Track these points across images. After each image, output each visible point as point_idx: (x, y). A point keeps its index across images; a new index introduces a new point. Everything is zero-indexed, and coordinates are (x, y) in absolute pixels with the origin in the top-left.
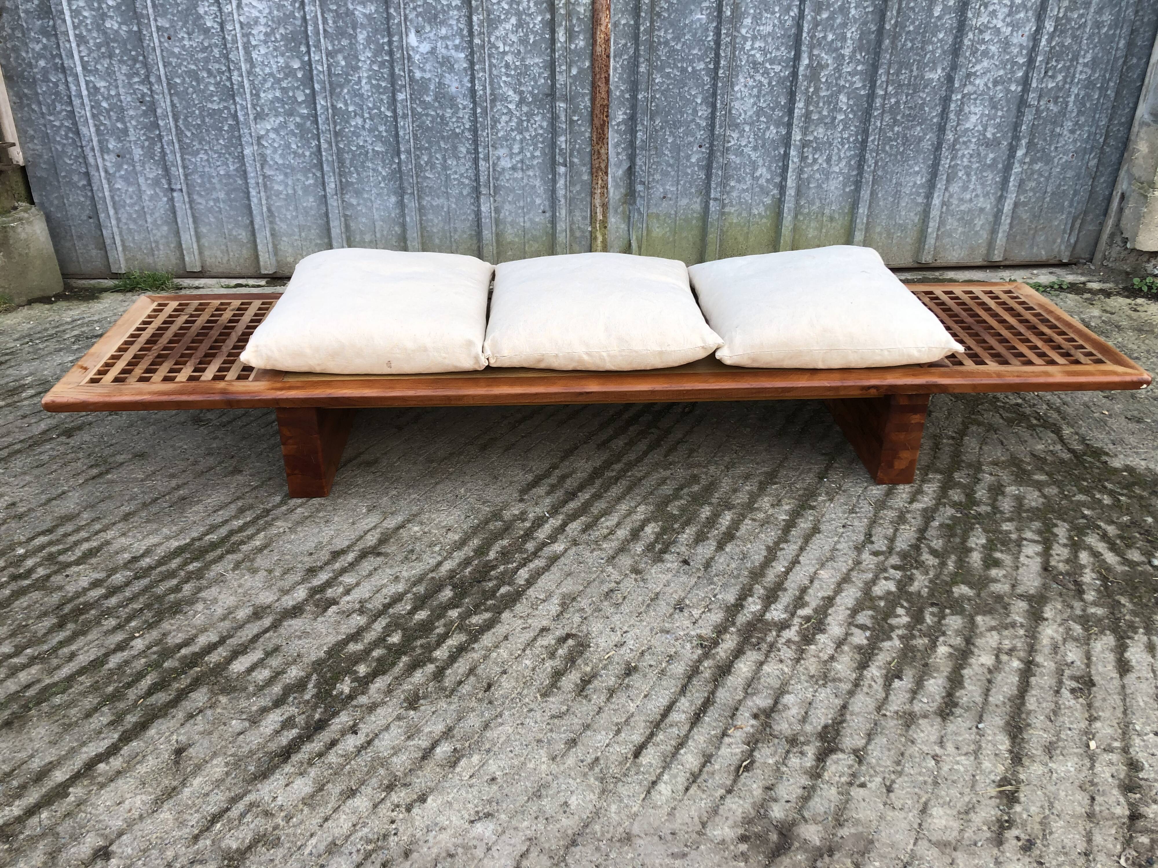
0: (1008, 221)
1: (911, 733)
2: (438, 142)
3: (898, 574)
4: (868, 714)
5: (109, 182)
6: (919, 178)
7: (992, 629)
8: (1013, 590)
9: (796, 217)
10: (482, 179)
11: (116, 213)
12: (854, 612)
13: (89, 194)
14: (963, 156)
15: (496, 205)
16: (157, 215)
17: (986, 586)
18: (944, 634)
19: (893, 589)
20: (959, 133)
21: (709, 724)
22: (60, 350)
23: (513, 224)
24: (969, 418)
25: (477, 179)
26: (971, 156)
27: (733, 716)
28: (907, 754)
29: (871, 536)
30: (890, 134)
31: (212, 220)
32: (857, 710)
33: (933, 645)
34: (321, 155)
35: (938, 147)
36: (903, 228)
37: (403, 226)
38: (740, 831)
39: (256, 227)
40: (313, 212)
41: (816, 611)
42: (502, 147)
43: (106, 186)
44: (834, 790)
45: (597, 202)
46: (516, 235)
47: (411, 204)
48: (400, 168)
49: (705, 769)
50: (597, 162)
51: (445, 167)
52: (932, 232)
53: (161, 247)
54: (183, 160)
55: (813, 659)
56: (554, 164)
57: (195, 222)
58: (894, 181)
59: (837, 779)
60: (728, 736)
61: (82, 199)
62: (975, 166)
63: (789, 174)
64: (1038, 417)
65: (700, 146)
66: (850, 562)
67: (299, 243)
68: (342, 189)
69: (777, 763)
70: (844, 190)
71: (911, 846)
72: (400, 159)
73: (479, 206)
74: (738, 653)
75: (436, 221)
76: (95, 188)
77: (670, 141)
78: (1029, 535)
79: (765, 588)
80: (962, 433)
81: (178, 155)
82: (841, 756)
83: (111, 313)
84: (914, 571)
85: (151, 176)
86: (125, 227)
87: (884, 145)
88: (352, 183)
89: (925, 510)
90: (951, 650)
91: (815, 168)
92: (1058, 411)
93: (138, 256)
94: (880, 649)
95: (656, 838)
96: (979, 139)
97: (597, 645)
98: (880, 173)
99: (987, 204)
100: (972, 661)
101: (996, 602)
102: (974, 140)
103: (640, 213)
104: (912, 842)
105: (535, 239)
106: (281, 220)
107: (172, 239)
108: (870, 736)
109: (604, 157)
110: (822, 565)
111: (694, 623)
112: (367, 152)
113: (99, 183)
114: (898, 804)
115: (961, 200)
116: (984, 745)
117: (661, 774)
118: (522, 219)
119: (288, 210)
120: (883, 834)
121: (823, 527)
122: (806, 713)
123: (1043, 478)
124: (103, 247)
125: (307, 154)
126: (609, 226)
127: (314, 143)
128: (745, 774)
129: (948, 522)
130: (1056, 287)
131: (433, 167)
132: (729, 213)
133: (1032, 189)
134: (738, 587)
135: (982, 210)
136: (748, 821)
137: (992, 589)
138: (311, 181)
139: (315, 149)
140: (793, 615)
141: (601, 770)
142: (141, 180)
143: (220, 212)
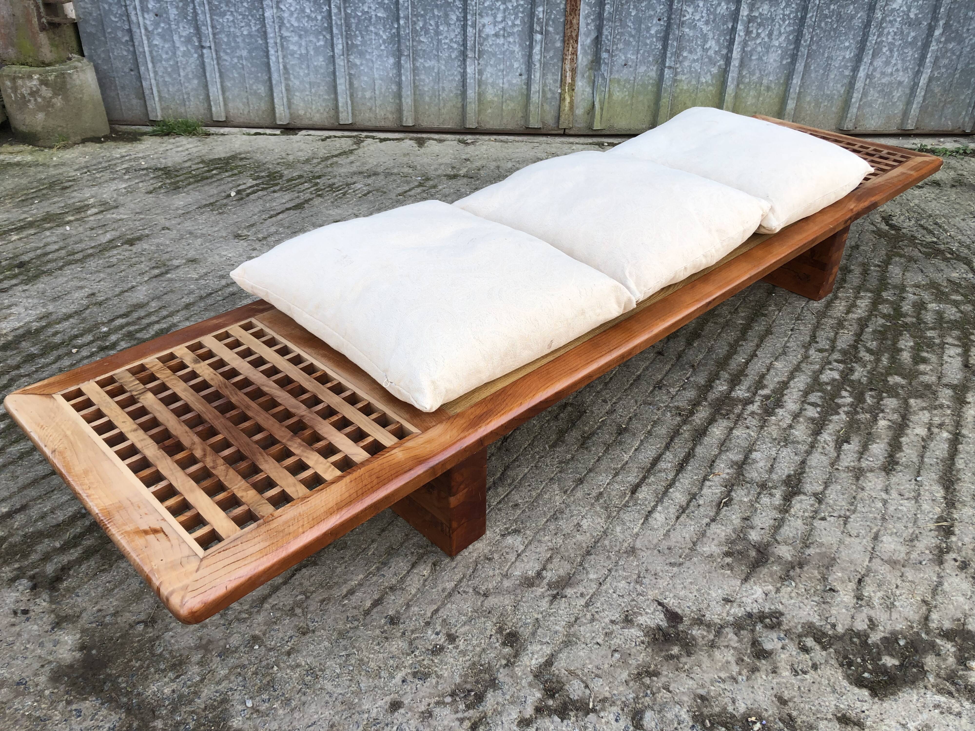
0: (923, 94)
1: (860, 482)
2: (433, 10)
3: (841, 366)
4: (824, 467)
5: (148, 39)
6: (848, 53)
7: (923, 409)
8: (939, 381)
9: (738, 85)
10: (469, 44)
11: (154, 67)
12: (806, 393)
13: (131, 49)
14: (889, 33)
15: (480, 67)
16: (189, 69)
17: (916, 377)
18: (883, 411)
19: (837, 377)
20: (886, 12)
21: (691, 471)
22: (114, 179)
23: (493, 85)
24: (892, 251)
25: (465, 45)
26: (895, 34)
27: (711, 466)
28: (859, 497)
29: (815, 337)
30: (826, 12)
31: (236, 75)
32: (814, 464)
33: (875, 419)
34: (331, 19)
35: (867, 25)
36: (830, 98)
37: (399, 84)
38: (725, 549)
39: (274, 82)
40: (322, 71)
41: (773, 391)
42: (487, 15)
43: (145, 42)
44: (799, 522)
45: (568, 67)
46: (496, 95)
47: (407, 65)
48: (398, 32)
49: (692, 504)
50: (569, 31)
51: (438, 33)
52: (856, 102)
53: (192, 99)
54: (212, 20)
55: (774, 427)
56: (531, 31)
57: (221, 76)
58: (826, 55)
59: (801, 513)
60: (709, 480)
61: (125, 53)
62: (897, 43)
63: (735, 47)
64: (952, 252)
65: (659, 20)
66: (799, 356)
67: (309, 97)
68: (348, 50)
69: (751, 501)
70: (781, 62)
71: (866, 563)
72: (399, 24)
73: (465, 68)
74: (711, 421)
75: (427, 81)
76: (136, 44)
77: (633, 14)
78: (950, 340)
79: (730, 374)
80: (887, 262)
81: (208, 16)
82: (802, 497)
83: (153, 152)
84: (854, 365)
85: (184, 34)
86: (161, 80)
87: (820, 21)
88: (357, 46)
89: (860, 319)
90: (890, 424)
91: (758, 41)
92: (968, 247)
93: (172, 106)
94: (830, 421)
95: (656, 551)
96: (903, 19)
97: (592, 412)
98: (814, 47)
99: (905, 78)
100: (909, 431)
101: (925, 389)
102: (898, 19)
103: (604, 78)
104: (867, 560)
105: (511, 98)
106: (295, 77)
107: (202, 91)
108: (826, 485)
109: (575, 27)
110: (776, 359)
111: (672, 398)
112: (371, 17)
113: (139, 39)
114: (854, 533)
115: (883, 74)
116: (922, 493)
117: (656, 506)
118: (501, 81)
119: (301, 68)
120: (843, 554)
121: (774, 330)
122: (772, 466)
123: (959, 298)
124: (142, 96)
125: (319, 18)
126: (576, 89)
127: (326, 8)
128: (725, 508)
129: (879, 329)
130: (961, 151)
131: (427, 32)
132: (681, 81)
133: (945, 66)
134: (706, 373)
135: (900, 83)
136: (731, 542)
137: (921, 379)
138: (322, 43)
139: (325, 14)
140: (755, 394)
141: (605, 501)
142: (176, 38)
143: (243, 68)
